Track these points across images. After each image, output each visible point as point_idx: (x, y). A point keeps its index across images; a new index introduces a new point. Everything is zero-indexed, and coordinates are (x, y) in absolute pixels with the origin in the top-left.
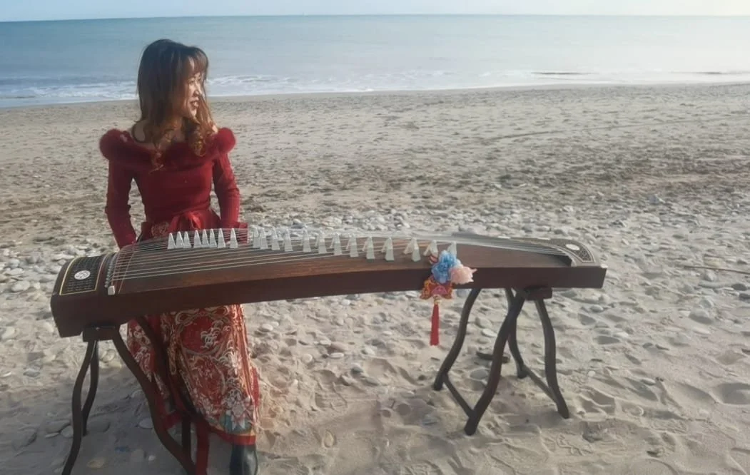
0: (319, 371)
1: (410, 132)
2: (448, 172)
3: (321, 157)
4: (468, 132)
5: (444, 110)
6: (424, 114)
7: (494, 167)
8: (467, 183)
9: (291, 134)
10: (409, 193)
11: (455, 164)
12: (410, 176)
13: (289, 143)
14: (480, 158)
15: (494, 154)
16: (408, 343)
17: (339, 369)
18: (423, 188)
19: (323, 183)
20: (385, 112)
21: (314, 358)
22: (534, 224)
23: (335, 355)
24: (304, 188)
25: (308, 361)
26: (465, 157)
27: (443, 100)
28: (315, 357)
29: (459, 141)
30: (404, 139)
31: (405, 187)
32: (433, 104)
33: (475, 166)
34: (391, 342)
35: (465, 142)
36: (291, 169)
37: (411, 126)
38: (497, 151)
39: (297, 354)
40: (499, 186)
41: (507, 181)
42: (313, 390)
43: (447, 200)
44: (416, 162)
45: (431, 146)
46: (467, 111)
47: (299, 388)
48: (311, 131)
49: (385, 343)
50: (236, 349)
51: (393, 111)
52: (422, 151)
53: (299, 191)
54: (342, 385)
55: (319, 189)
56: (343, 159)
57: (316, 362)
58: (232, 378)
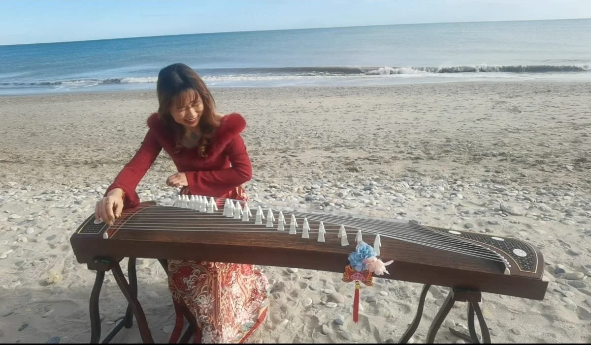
0: (309, 316)
1: (512, 115)
2: (531, 151)
3: (428, 131)
4: (564, 118)
5: (549, 98)
6: (531, 100)
7: (575, 150)
8: (542, 162)
9: (412, 112)
10: (486, 167)
11: (540, 145)
12: (495, 152)
13: (407, 120)
14: (566, 141)
15: (582, 138)
16: (396, 306)
17: (327, 317)
18: (501, 164)
19: (418, 152)
20: (497, 97)
21: (312, 304)
22: (580, 208)
23: (330, 304)
24: (400, 156)
25: (307, 305)
26: (552, 139)
27: (551, 89)
28: (314, 303)
29: (553, 125)
30: (505, 119)
31: (485, 162)
32: (541, 92)
33: (559, 147)
34: (382, 302)
35: (558, 126)
36: (400, 140)
37: (515, 110)
38: (585, 136)
39: (302, 297)
40: (570, 168)
41: (581, 164)
42: (296, 332)
43: (515, 176)
44: (506, 141)
45: (525, 127)
46: (570, 100)
47: (286, 327)
48: (430, 111)
49: (377, 301)
50: (210, 293)
51: (504, 97)
52: (516, 131)
53: (395, 158)
54: (320, 333)
55: (410, 158)
56: (444, 134)
57: (313, 307)
58: (202, 316)
